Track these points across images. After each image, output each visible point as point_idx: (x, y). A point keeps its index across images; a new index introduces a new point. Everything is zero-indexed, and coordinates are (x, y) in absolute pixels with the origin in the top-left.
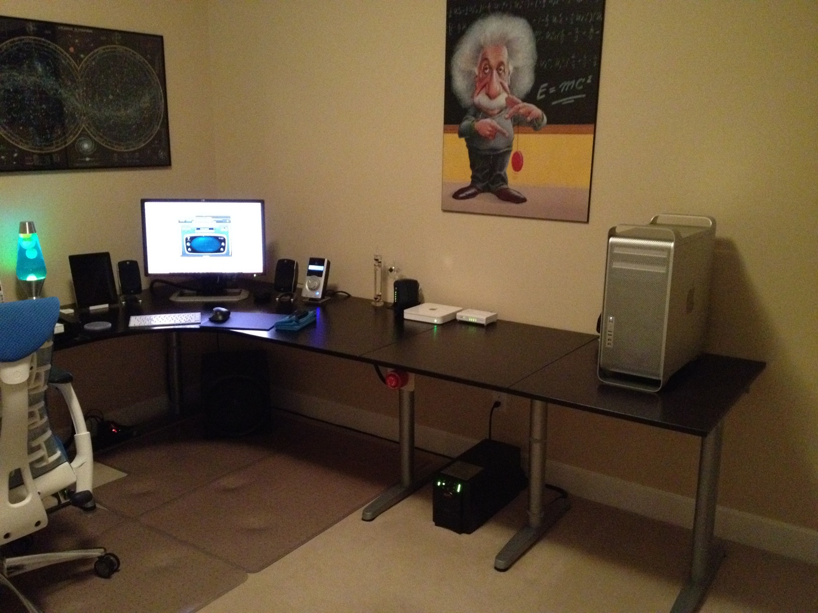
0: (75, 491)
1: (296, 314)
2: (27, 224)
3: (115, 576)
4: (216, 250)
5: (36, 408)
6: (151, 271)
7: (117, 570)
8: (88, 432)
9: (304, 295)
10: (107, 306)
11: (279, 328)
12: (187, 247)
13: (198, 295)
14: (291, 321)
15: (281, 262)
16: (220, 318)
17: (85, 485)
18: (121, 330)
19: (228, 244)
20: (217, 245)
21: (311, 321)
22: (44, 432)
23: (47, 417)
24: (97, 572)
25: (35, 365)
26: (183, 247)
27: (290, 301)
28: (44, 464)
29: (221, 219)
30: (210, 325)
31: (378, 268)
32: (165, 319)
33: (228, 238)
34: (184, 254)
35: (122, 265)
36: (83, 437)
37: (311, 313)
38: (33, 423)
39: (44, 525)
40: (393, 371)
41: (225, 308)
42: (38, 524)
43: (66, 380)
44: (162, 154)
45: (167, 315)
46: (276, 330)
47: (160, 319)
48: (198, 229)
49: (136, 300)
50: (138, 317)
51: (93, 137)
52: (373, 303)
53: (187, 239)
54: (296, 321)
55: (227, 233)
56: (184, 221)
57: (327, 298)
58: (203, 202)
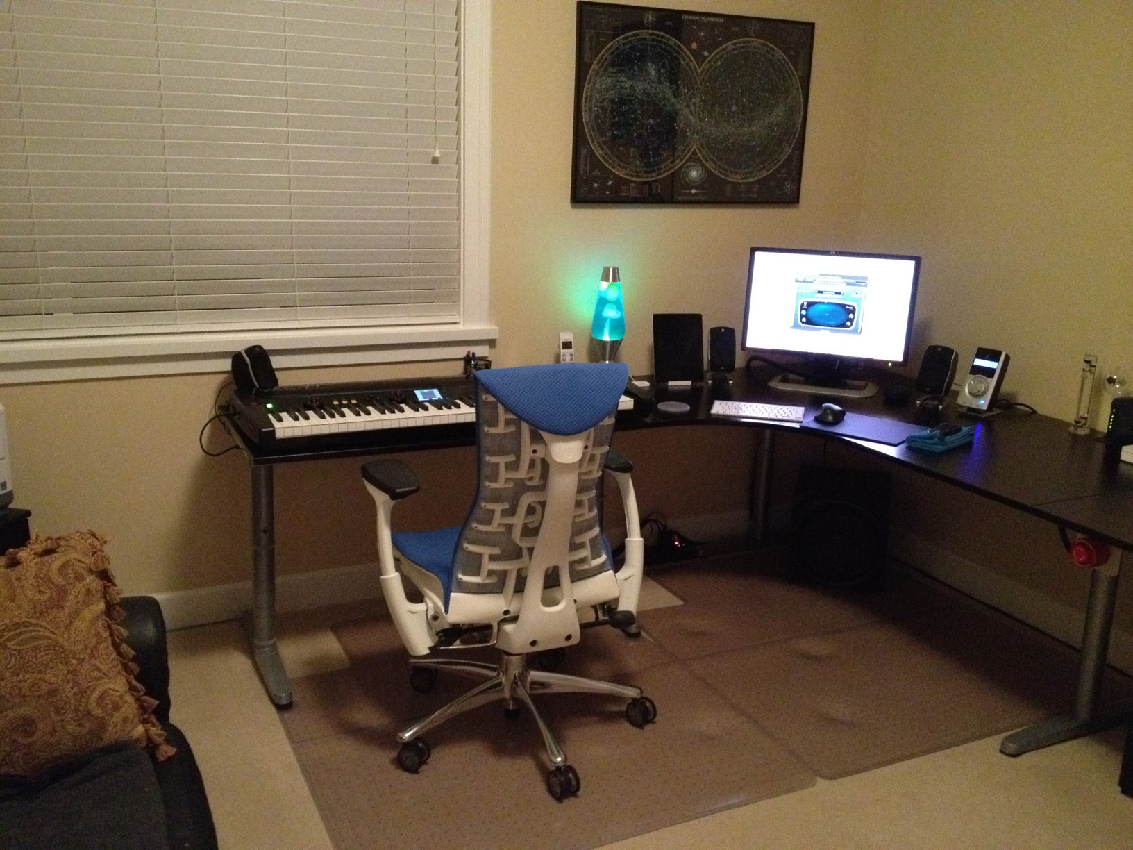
0: (616, 609)
1: (942, 429)
2: (611, 269)
3: (648, 727)
4: (838, 324)
5: (585, 497)
6: (749, 344)
7: (652, 721)
8: (642, 539)
9: (960, 401)
10: (689, 383)
11: (912, 444)
12: (802, 316)
13: (807, 382)
14: (931, 438)
15: (933, 349)
16: (830, 418)
17: (629, 604)
18: (701, 416)
19: (858, 318)
20: (843, 316)
21: (964, 442)
22: (590, 528)
23: (596, 510)
24: (627, 716)
25: (590, 444)
26: (796, 315)
27: (937, 408)
28: (586, 567)
29: (854, 281)
30: (814, 426)
31: (1088, 374)
32: (757, 410)
33: (860, 307)
34: (795, 326)
35: (715, 331)
36: (635, 543)
37: (965, 429)
38: (579, 515)
39: (575, 640)
40: (1084, 539)
41: (839, 406)
42: (569, 638)
43: (626, 469)
44: (788, 187)
45: (761, 405)
46: (908, 448)
47: (750, 409)
48: (820, 292)
49: (726, 381)
50: (724, 403)
51: (704, 162)
52: (1072, 429)
53: (802, 305)
54: (939, 439)
55: (858, 301)
56: (802, 280)
57: (996, 411)
58: (832, 255)
